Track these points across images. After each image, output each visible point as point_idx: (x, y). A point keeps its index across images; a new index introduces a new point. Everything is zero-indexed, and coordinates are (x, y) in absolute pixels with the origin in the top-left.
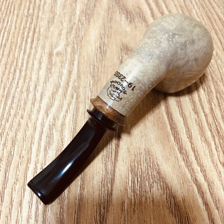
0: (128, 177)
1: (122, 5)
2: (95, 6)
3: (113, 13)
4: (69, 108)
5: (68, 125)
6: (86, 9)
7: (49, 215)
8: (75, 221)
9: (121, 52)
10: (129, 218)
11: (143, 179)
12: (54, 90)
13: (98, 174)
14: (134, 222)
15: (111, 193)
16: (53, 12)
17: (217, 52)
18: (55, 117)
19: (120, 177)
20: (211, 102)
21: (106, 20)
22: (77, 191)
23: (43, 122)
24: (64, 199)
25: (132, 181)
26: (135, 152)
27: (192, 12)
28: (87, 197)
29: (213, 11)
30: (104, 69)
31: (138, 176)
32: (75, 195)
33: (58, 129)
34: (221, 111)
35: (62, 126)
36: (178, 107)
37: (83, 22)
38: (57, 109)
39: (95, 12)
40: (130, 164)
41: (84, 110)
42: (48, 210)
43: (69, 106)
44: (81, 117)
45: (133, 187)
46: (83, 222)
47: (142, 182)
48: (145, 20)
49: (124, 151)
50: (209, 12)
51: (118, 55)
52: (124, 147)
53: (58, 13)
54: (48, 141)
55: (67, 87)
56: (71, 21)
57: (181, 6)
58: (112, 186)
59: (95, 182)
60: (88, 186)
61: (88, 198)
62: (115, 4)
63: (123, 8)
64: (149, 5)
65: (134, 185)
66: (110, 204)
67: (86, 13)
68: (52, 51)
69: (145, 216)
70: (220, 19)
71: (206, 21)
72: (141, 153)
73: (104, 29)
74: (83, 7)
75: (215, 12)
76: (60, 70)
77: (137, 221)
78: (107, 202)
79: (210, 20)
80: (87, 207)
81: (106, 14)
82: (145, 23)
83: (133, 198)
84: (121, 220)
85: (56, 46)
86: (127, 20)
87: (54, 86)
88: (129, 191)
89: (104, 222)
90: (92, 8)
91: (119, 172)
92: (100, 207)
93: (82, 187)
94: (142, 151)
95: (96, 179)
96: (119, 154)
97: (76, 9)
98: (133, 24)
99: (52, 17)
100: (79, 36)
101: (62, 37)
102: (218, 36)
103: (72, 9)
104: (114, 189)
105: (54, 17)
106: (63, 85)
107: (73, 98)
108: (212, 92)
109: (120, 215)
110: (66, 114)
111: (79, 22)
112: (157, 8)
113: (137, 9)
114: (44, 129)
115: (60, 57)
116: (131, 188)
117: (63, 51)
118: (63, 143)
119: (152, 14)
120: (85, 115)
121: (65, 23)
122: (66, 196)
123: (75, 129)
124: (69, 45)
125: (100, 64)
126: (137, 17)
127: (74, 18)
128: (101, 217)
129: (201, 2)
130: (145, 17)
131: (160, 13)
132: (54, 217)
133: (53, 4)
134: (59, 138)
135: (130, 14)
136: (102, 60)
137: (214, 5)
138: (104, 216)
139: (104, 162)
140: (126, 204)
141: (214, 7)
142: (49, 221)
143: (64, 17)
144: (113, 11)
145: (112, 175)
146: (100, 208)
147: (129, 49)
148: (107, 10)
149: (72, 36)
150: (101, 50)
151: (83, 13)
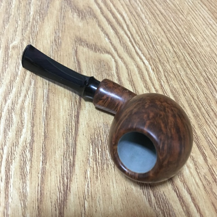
0: (89, 149)
1: (73, 6)
2: (48, 7)
3: (66, 12)
4: (28, 93)
5: (27, 108)
6: (40, 10)
7: (11, 191)
8: (38, 193)
9: (76, 44)
10: (93, 185)
11: (103, 149)
12: (12, 79)
13: (59, 149)
14: (97, 188)
15: (74, 164)
16: (8, 13)
17: (161, 40)
18: (14, 102)
19: (81, 149)
20: (160, 80)
21: (59, 18)
22: (40, 165)
23: (2, 107)
24: (26, 174)
25: (93, 152)
26: (94, 126)
27: (137, 9)
28: (49, 170)
29: (156, 8)
30: (60, 58)
31: (98, 146)
32: (37, 170)
33: (17, 112)
34: (169, 86)
35: (21, 109)
36: (132, 85)
37: (37, 20)
38: (15, 95)
39: (49, 12)
40: (90, 137)
41: (42, 93)
42: (11, 186)
43: (27, 92)
44: (40, 100)
45: (94, 157)
46: (47, 193)
47: (103, 152)
48: (95, 17)
49: (83, 126)
50: (152, 9)
51: (73, 46)
52: (83, 123)
53: (13, 13)
54: (7, 124)
55: (24, 75)
56: (26, 20)
57: (126, 5)
58: (74, 158)
59: (57, 156)
60: (50, 160)
61: (51, 170)
62: (67, 5)
63: (75, 8)
64: (98, 5)
65: (96, 155)
66: (73, 173)
67: (40, 13)
68: (8, 46)
69: (108, 180)
70: (162, 14)
71: (150, 16)
72: (100, 127)
73: (58, 25)
74: (37, 8)
75: (157, 8)
76: (16, 61)
77: (100, 186)
78: (70, 172)
79: (153, 15)
80: (50, 180)
81: (59, 13)
82: (96, 19)
83: (95, 166)
84: (84, 187)
85: (12, 41)
86: (80, 17)
87: (11, 75)
88: (91, 160)
89: (68, 191)
90: (45, 9)
91: (80, 144)
92: (63, 177)
93: (44, 161)
94: (101, 125)
95: (57, 153)
96: (79, 129)
97: (30, 10)
98: (85, 20)
99: (7, 17)
100: (34, 32)
101: (17, 33)
102: (161, 27)
103: (26, 10)
104: (76, 160)
105: (9, 17)
106: (20, 74)
107: (31, 84)
108: (160, 72)
109: (84, 183)
110: (25, 99)
111: (33, 20)
112: (106, 7)
113: (87, 8)
114: (2, 113)
115: (16, 50)
116: (92, 158)
117: (19, 45)
118: (23, 125)
119: (102, 12)
120: (44, 98)
121: (20, 21)
122: (28, 171)
123: (34, 111)
124: (25, 40)
125: (56, 54)
126: (88, 14)
127: (28, 17)
128: (65, 186)
129: (144, 1)
130: (95, 14)
131: (108, 10)
132: (16, 192)
133: (7, 7)
134: (18, 121)
135: (81, 13)
136: (57, 51)
137: (156, 3)
138: (68, 186)
139: (65, 137)
140: (88, 173)
141: (156, 4)
142: (11, 196)
143: (19, 17)
144: (66, 11)
145: (73, 148)
146: (63, 179)
147: (82, 40)
148: (59, 9)
149: (28, 32)
150: (56, 42)
151: (37, 13)
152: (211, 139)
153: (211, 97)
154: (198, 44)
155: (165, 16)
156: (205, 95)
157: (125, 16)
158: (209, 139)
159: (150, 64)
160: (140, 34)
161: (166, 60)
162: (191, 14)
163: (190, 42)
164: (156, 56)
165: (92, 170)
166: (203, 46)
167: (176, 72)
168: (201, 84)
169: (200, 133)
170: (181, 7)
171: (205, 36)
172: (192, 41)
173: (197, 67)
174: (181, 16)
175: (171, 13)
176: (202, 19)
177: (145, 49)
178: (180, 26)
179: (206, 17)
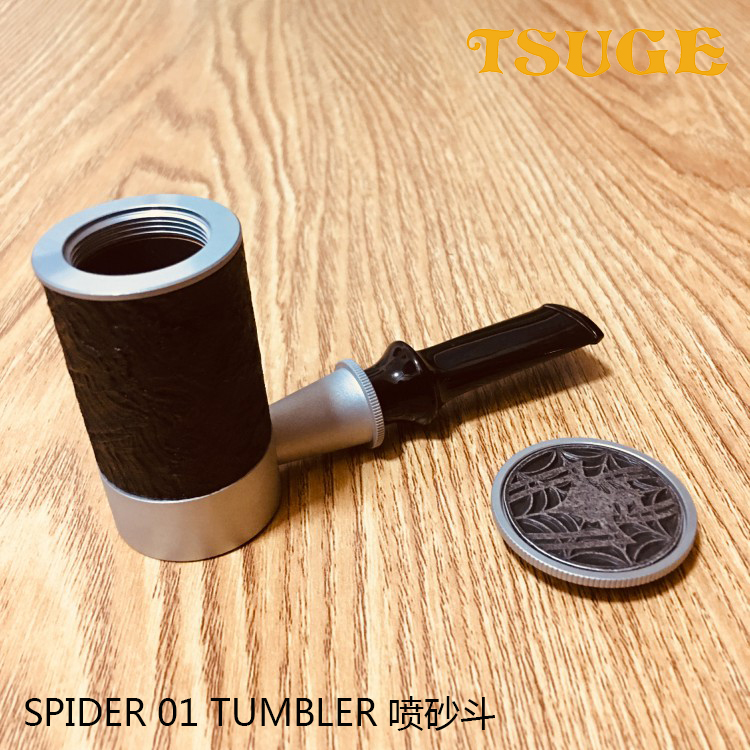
152: (365, 324)
153: (421, 253)
154: (455, 166)
155: (399, 121)
156: (408, 250)
157: (292, 122)
158: (361, 322)
159: (297, 200)
160: (307, 151)
161: (345, 192)
162: (475, 114)
163: (433, 164)
164: (323, 186)
165: (27, 356)
166: (466, 169)
167: (356, 212)
168: (410, 233)
169: (344, 312)
170: (455, 105)
171: (486, 152)
172: (442, 161)
173: (421, 203)
174: (443, 119)
175: (418, 115)
176: (500, 124)
177: (302, 176)
178: (428, 136)
179: (516, 119)
